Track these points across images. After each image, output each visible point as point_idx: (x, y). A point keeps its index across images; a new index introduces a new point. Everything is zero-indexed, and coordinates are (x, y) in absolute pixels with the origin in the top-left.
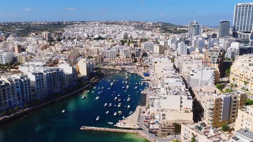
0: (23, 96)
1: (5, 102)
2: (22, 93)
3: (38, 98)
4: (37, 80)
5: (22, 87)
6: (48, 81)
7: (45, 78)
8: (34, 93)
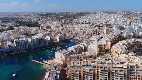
0: (25, 47)
1: (19, 48)
2: (25, 45)
3: (32, 48)
4: (32, 41)
5: (25, 43)
6: (37, 42)
7: (35, 41)
8: (30, 46)
